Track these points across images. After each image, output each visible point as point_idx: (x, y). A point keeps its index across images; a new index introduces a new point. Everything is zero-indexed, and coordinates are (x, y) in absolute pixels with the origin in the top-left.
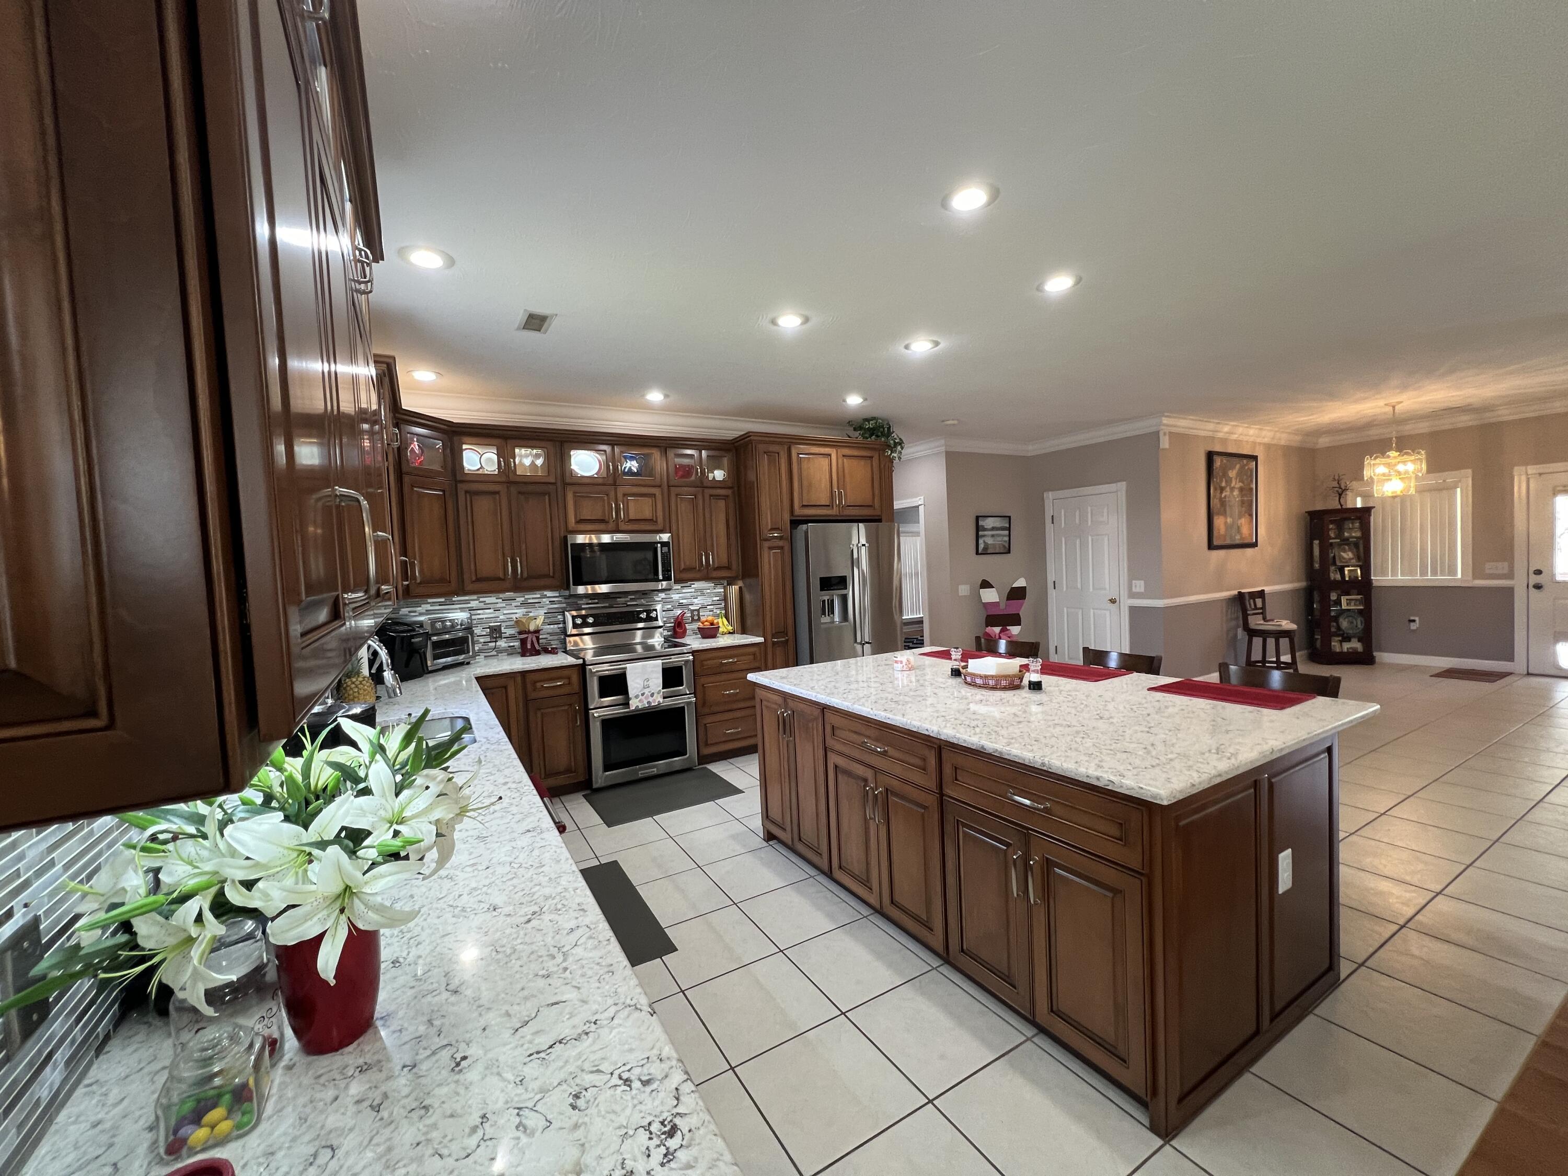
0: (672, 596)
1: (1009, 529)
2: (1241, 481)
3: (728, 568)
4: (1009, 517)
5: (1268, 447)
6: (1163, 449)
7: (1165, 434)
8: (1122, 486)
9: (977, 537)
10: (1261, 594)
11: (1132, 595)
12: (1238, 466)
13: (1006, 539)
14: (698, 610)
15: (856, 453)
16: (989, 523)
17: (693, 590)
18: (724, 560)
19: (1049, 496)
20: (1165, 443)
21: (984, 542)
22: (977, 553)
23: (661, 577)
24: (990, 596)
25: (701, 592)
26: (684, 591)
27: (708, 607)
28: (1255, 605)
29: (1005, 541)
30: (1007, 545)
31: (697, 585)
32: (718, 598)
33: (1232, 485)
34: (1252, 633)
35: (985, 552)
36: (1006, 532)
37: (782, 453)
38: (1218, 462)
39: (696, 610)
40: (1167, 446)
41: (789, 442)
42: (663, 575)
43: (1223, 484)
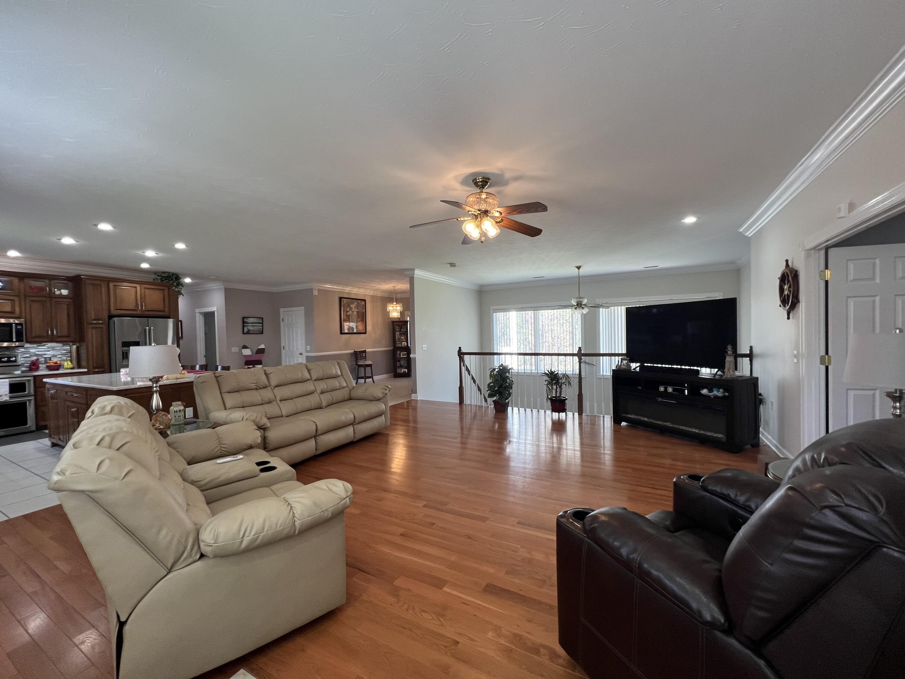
0: (30, 350)
1: (262, 323)
2: (357, 309)
3: (68, 336)
4: (262, 318)
5: (372, 297)
6: (315, 295)
7: (315, 290)
8: (303, 308)
9: (243, 326)
10: (365, 352)
11: (307, 351)
12: (356, 303)
13: (261, 327)
14: (50, 358)
15: (153, 287)
16: (251, 320)
17: (47, 348)
18: (65, 332)
19: (282, 310)
20: (316, 293)
21: (248, 328)
22: (243, 333)
23: (14, 340)
24: (247, 352)
25: (53, 349)
26: (39, 348)
27: (58, 356)
28: (363, 355)
29: (261, 329)
30: (261, 330)
31: (50, 345)
32: (65, 352)
33: (353, 310)
34: (360, 366)
35: (248, 333)
36: (261, 325)
37: (103, 285)
38: (344, 301)
39: (48, 357)
40: (317, 294)
41: (108, 280)
42: (16, 339)
43: (348, 310)
